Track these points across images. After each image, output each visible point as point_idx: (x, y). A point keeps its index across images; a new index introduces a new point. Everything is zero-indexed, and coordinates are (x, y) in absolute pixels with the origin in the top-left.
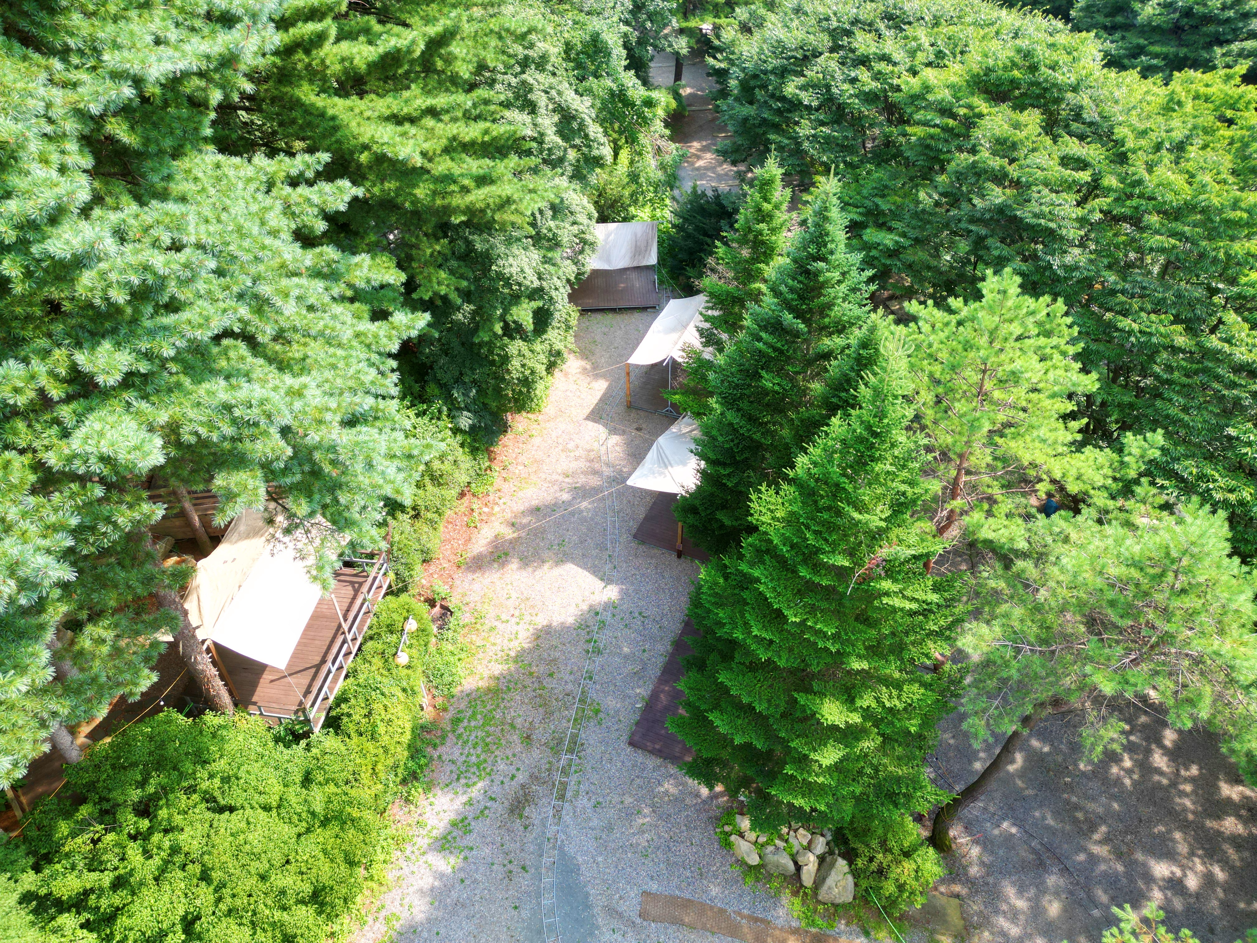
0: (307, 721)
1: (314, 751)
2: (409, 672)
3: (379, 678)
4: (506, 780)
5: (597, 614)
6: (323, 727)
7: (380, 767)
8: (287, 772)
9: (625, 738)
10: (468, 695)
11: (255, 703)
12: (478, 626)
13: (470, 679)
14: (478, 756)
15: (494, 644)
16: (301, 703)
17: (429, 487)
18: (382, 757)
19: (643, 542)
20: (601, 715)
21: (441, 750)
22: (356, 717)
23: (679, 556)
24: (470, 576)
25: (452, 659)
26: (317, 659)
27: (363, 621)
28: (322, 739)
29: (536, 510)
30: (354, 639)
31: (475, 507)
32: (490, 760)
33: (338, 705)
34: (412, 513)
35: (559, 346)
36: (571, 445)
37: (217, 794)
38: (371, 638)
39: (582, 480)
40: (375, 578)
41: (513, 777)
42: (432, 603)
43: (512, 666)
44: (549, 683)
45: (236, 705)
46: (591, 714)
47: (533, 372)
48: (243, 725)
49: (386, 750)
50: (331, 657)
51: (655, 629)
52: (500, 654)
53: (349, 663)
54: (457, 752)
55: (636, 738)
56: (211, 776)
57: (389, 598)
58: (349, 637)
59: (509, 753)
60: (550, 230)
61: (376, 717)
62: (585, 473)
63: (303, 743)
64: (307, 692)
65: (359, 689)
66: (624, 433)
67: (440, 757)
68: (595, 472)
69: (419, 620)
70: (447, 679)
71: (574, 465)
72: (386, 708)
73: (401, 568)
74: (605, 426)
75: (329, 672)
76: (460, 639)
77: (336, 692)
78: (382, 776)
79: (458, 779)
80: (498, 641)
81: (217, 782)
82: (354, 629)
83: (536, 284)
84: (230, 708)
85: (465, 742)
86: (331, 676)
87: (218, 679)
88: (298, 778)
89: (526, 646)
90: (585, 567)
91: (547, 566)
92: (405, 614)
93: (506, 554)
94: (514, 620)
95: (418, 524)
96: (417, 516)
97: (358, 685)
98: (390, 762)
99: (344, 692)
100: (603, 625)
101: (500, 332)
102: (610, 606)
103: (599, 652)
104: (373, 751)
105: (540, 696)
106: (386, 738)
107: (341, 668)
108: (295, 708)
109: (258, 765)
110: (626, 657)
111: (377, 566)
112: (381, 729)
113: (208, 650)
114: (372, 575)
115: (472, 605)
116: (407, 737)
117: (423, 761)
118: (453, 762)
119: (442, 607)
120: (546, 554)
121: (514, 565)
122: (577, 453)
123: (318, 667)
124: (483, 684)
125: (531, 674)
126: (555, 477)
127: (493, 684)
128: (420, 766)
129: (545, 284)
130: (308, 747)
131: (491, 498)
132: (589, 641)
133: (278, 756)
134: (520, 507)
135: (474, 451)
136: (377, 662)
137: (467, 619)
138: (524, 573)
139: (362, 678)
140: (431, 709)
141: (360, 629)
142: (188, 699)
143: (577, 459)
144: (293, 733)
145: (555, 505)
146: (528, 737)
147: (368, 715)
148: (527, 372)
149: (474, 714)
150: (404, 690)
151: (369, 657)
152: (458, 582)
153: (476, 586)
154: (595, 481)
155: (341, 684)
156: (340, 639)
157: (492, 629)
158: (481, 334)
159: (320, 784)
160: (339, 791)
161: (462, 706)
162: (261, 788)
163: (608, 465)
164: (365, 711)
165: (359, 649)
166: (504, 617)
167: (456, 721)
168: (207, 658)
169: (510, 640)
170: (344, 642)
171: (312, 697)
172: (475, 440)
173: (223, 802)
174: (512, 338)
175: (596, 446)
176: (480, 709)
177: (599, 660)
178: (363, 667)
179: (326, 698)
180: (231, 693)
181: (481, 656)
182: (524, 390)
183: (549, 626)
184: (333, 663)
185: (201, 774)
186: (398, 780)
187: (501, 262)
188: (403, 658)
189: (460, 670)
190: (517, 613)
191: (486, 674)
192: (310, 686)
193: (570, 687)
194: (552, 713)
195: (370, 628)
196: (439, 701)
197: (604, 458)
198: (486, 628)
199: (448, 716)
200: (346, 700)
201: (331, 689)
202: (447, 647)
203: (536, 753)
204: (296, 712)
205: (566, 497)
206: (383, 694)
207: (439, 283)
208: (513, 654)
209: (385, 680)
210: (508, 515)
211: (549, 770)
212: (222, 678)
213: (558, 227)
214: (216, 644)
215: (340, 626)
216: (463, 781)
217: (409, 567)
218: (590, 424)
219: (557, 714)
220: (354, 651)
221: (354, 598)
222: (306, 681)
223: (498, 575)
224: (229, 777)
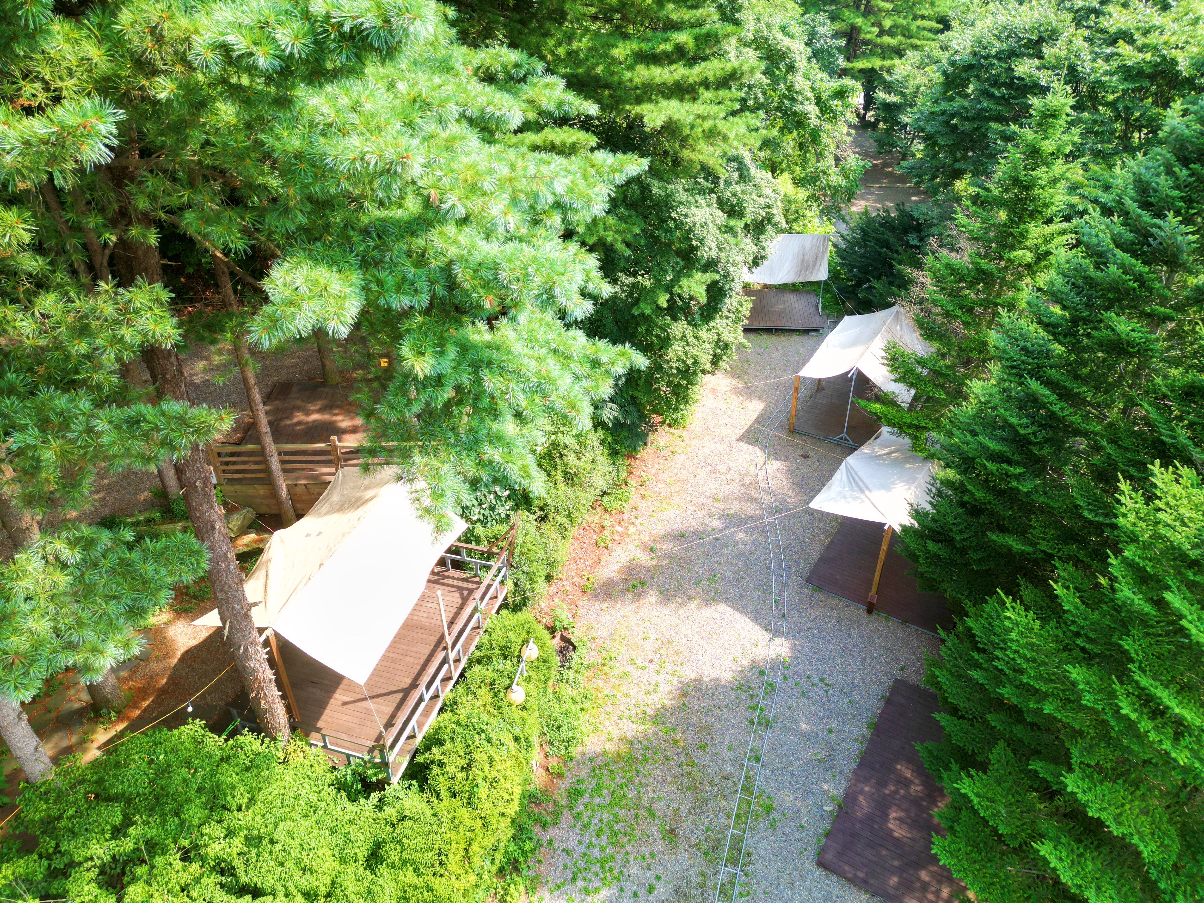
0: (384, 765)
1: (389, 812)
2: (524, 714)
3: (485, 718)
4: (642, 892)
5: (762, 673)
6: (404, 777)
7: (475, 848)
8: (348, 840)
9: (811, 852)
10: (591, 760)
11: (318, 730)
12: (607, 669)
13: (594, 738)
14: (602, 849)
15: (627, 695)
16: (380, 737)
17: (561, 485)
18: (479, 832)
19: (820, 588)
20: (775, 815)
21: (553, 832)
22: (450, 769)
23: (869, 612)
24: (597, 605)
25: (574, 708)
26: (407, 682)
27: (470, 639)
28: (401, 794)
29: (680, 536)
30: (457, 661)
31: (606, 523)
32: (618, 858)
33: (428, 748)
34: (539, 513)
35: (727, 337)
36: (722, 467)
37: (237, 863)
38: (479, 662)
39: (735, 507)
40: (489, 586)
41: (651, 889)
42: (552, 630)
43: (648, 727)
44: (701, 759)
45: (293, 729)
46: (758, 810)
47: (696, 362)
48: (296, 759)
49: (486, 825)
50: (426, 679)
51: (844, 703)
52: (634, 710)
53: (446, 693)
54: (573, 838)
55: (829, 857)
56: (230, 833)
57: (504, 612)
58: (452, 655)
59: (646, 851)
60: (734, 195)
61: (476, 773)
62: (739, 499)
63: (375, 797)
64: (389, 725)
65: (459, 730)
66: (787, 459)
67: (550, 842)
68: (753, 500)
69: (541, 647)
70: (565, 733)
71: (725, 489)
72: (491, 760)
73: (523, 578)
74: (764, 448)
75: (421, 699)
76: (583, 683)
77: (426, 728)
78: (477, 861)
79: (574, 879)
80: (632, 692)
81: (238, 842)
82: (459, 646)
83: (713, 254)
84: (284, 733)
85: (586, 826)
86: (423, 705)
87: (273, 686)
88: (362, 853)
89: (668, 703)
90: (743, 611)
91: (694, 604)
92: (524, 635)
93: (643, 584)
94: (652, 667)
95: (546, 526)
96: (543, 519)
97: (458, 723)
98: (489, 842)
99: (438, 730)
100: (771, 689)
101: (665, 305)
102: (776, 664)
103: (767, 724)
104: (468, 822)
105: (688, 774)
106: (488, 805)
107: (436, 697)
108: (370, 743)
109: (306, 823)
110: (806, 736)
111: (494, 570)
112: (483, 791)
113: (266, 643)
114: (486, 583)
115: (599, 641)
116: (513, 809)
117: (528, 846)
118: (568, 852)
119: (563, 639)
120: (693, 589)
121: (652, 598)
122: (729, 477)
123: (406, 692)
124: (611, 747)
125: (675, 742)
126: (702, 500)
127: (624, 749)
128: (524, 852)
129: (722, 255)
130: (380, 805)
131: (626, 516)
132: (753, 708)
133: (337, 812)
134: (659, 530)
135: (614, 454)
136: (485, 694)
137: (592, 658)
138: (665, 610)
139: (463, 714)
140: (542, 771)
141: (465, 648)
142: (234, 712)
143: (728, 482)
144: (363, 780)
145: (703, 531)
146: (672, 831)
147: (467, 768)
148: (690, 361)
149: (598, 787)
150: (516, 739)
151: (473, 686)
152: (582, 611)
153: (605, 619)
154: (751, 509)
155: (432, 721)
156: (440, 656)
157: (625, 675)
158: (642, 305)
159: (393, 866)
160: (417, 881)
161: (583, 773)
162: (306, 862)
163: (768, 492)
164: (463, 762)
165: (462, 675)
166: (639, 662)
167: (574, 794)
168: (262, 654)
169: (648, 693)
170: (445, 661)
171: (395, 731)
172: (616, 441)
173: (244, 879)
174: (675, 318)
175: (752, 469)
176: (606, 781)
177: (767, 734)
178: (465, 700)
179: (412, 737)
180: (289, 710)
181: (609, 708)
182: (684, 383)
183: (699, 681)
184: (428, 688)
185: (214, 830)
186: (494, 869)
187: (682, 209)
188: (518, 695)
189: (582, 723)
190: (656, 659)
191: (615, 733)
192: (393, 716)
193: (728, 768)
194: (705, 802)
195: (478, 648)
196: (553, 763)
197: (763, 484)
198: (617, 672)
199: (563, 785)
200: (440, 743)
201: (420, 725)
202: (566, 691)
203: (684, 857)
204: (371, 751)
205: (716, 523)
206: (489, 741)
207: (606, 229)
208: (650, 712)
209: (493, 721)
210: (646, 538)
211: (702, 886)
212: (280, 686)
213: (743, 192)
214: (277, 635)
215: (442, 637)
216: (580, 883)
217: (531, 577)
218: (745, 446)
219: (711, 805)
220: (455, 676)
221: (461, 608)
222: (389, 710)
223: (633, 607)
224: (260, 838)
